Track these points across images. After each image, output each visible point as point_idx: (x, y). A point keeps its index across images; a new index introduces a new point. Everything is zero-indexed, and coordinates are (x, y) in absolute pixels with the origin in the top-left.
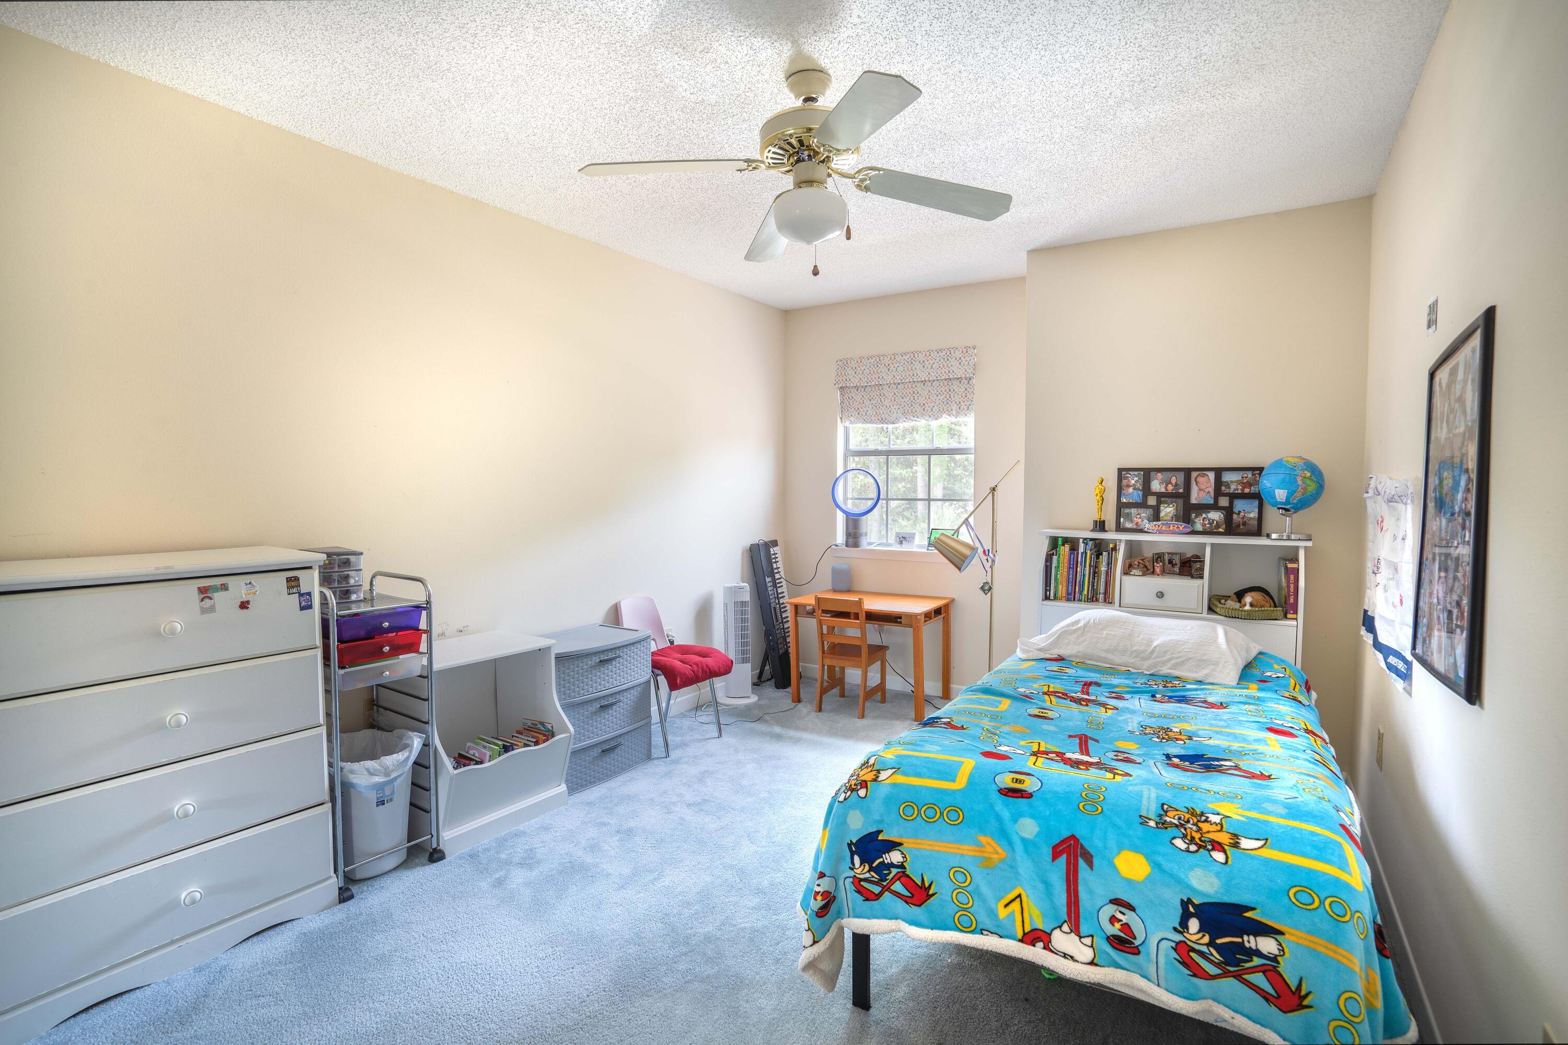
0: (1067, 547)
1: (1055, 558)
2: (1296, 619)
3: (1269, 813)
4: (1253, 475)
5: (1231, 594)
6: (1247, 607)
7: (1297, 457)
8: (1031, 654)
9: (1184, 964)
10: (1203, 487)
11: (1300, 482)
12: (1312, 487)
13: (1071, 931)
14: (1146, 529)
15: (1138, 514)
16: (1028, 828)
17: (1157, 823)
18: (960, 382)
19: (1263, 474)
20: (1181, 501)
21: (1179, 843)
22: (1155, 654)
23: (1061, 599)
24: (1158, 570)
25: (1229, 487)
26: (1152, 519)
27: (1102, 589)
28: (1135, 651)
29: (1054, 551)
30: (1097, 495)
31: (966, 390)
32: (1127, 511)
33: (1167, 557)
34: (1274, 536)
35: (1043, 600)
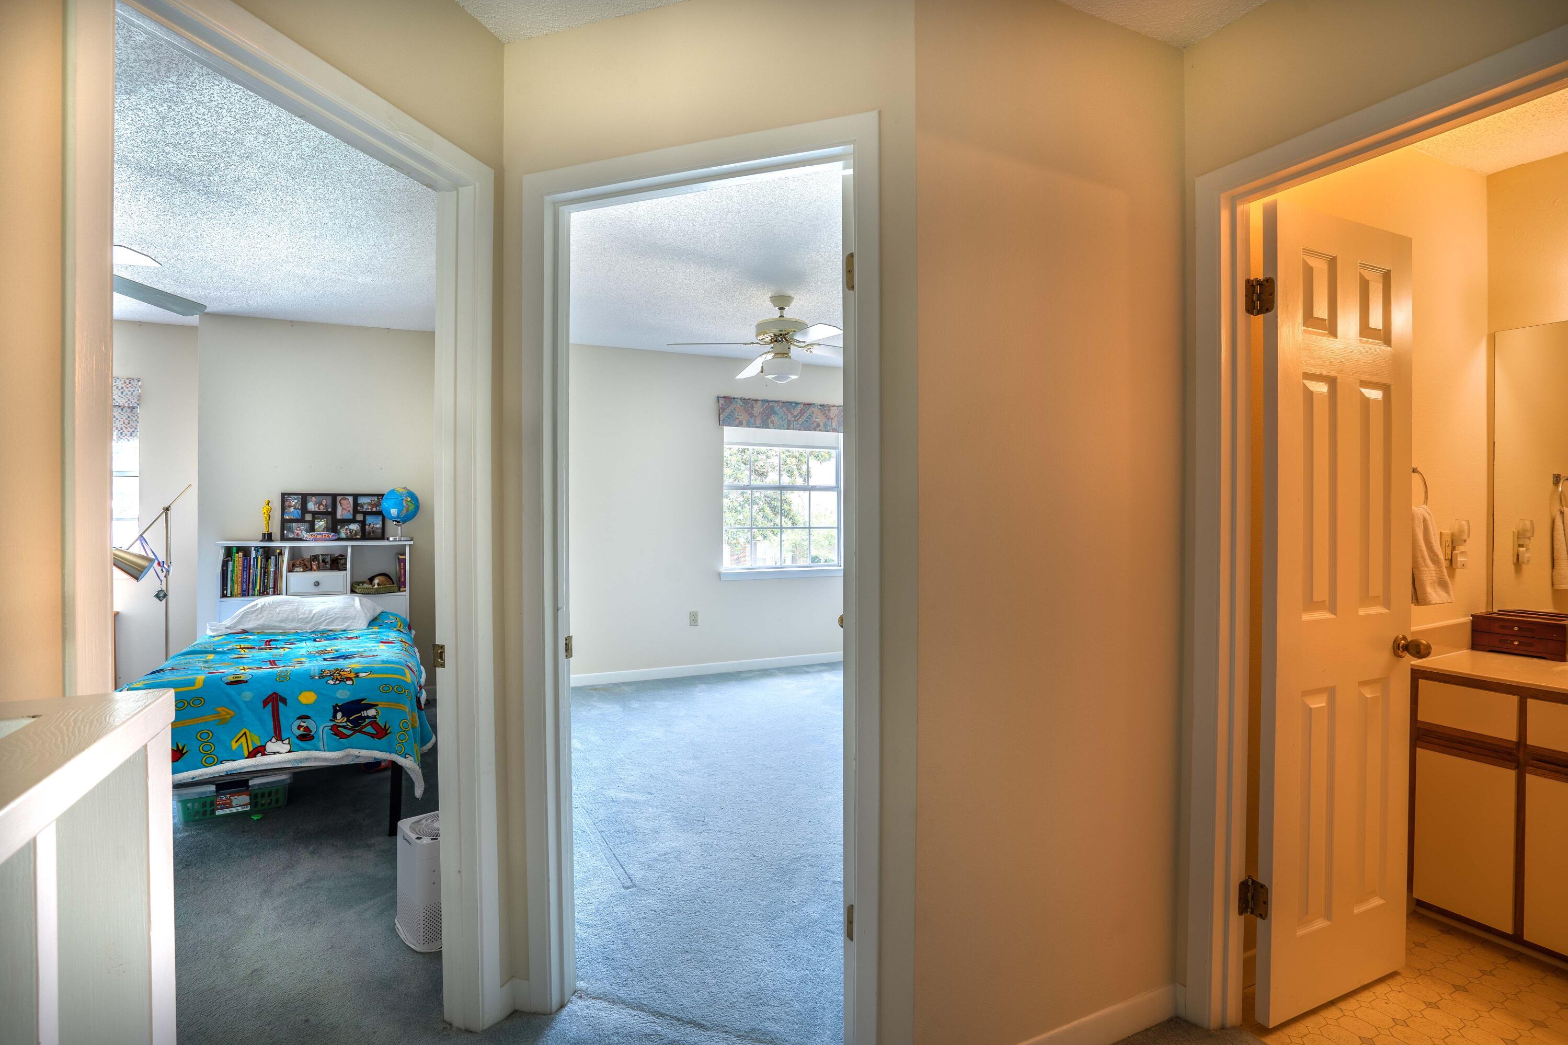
0: (241, 554)
1: (230, 563)
2: (405, 591)
3: (374, 664)
4: (378, 499)
5: (366, 580)
6: (376, 586)
7: (403, 488)
8: (220, 632)
9: (336, 734)
10: (345, 507)
11: (405, 504)
12: (412, 507)
13: (277, 740)
14: (304, 538)
15: (298, 527)
16: (248, 695)
17: (319, 677)
18: (122, 410)
19: (383, 498)
20: (330, 517)
21: (331, 682)
22: (315, 619)
23: (236, 596)
24: (314, 567)
25: (363, 507)
26: (309, 530)
27: (271, 585)
28: (301, 618)
29: (230, 558)
30: (264, 513)
31: (129, 417)
32: (289, 525)
33: (321, 558)
34: (391, 539)
35: (221, 598)
